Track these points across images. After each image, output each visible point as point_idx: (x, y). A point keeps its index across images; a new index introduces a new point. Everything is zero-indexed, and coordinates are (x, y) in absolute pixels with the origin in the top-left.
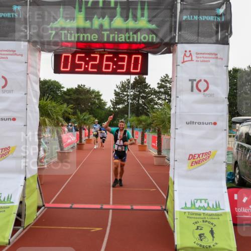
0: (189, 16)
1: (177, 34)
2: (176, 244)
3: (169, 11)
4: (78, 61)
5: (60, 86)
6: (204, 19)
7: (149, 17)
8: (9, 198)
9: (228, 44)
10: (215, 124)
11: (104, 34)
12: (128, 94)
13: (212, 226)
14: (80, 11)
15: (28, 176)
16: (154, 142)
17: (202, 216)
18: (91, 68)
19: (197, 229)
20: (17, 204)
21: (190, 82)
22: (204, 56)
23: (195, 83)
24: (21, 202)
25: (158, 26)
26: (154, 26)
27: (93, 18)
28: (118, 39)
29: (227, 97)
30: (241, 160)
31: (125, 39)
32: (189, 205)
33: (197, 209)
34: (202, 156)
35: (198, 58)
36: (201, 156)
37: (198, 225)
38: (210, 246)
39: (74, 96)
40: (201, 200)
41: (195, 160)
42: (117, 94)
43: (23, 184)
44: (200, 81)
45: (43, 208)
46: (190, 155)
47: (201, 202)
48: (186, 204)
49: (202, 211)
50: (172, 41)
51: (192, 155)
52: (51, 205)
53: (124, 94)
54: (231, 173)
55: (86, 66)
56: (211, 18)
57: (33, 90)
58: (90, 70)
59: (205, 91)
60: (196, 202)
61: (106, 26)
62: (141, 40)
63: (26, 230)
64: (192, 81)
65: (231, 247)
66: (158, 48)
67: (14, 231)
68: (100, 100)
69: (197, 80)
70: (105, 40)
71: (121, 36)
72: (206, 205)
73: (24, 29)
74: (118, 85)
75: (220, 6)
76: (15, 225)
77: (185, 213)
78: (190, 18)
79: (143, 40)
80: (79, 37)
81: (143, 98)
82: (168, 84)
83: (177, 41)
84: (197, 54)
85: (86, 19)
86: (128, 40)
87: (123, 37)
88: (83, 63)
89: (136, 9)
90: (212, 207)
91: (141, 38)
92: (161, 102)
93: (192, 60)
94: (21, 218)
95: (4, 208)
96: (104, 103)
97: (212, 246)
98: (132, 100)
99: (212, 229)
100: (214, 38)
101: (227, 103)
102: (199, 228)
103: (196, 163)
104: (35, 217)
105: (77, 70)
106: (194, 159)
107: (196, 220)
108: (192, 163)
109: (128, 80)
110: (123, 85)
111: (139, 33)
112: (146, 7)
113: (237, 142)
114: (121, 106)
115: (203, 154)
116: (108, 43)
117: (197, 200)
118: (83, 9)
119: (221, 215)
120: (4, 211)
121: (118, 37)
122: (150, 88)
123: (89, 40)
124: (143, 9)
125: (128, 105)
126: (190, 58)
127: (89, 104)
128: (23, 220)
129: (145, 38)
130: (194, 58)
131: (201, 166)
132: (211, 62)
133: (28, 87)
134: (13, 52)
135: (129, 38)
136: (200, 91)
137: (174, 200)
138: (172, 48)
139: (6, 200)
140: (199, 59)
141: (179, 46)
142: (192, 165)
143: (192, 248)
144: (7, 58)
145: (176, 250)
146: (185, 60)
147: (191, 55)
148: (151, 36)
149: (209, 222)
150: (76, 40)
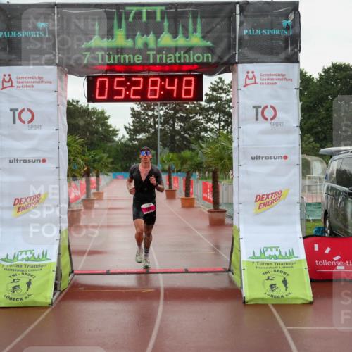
0: (250, 30)
1: (237, 52)
2: (244, 295)
3: (227, 20)
4: (117, 86)
6: (268, 34)
7: (202, 33)
8: (44, 255)
9: (298, 62)
10: (286, 157)
11: (149, 55)
13: (285, 276)
14: (120, 27)
15: (62, 229)
17: (273, 265)
18: (133, 95)
19: (268, 279)
20: (55, 260)
21: (255, 109)
23: (260, 110)
26: (209, 44)
27: (136, 35)
28: (166, 60)
29: (299, 125)
31: (175, 60)
32: (258, 254)
33: (268, 258)
34: (272, 197)
35: (263, 80)
36: (270, 197)
37: (269, 275)
38: (282, 296)
40: (271, 248)
42: (135, 115)
43: (59, 238)
44: (266, 107)
45: (72, 274)
46: (257, 196)
47: (272, 250)
48: (254, 253)
49: (273, 260)
50: (232, 61)
51: (259, 196)
53: (148, 115)
54: (319, 228)
55: (128, 93)
56: (277, 32)
58: (132, 97)
59: (272, 119)
60: (266, 250)
61: (152, 45)
62: (194, 60)
64: (256, 107)
68: (106, 126)
69: (262, 107)
70: (151, 61)
71: (170, 57)
72: (277, 254)
73: (51, 51)
77: (253, 263)
78: (251, 32)
79: (196, 60)
80: (119, 58)
81: (181, 119)
82: (223, 96)
83: (237, 61)
85: (128, 37)
86: (178, 61)
87: (173, 58)
88: (123, 89)
90: (284, 255)
91: (193, 58)
92: (212, 126)
93: (255, 83)
94: (57, 280)
95: (40, 266)
97: (285, 296)
98: (163, 124)
99: (284, 278)
101: (298, 132)
102: (270, 278)
103: (265, 205)
104: (68, 282)
105: (116, 97)
106: (262, 200)
107: (266, 270)
108: (260, 205)
111: (191, 52)
113: (327, 184)
114: (142, 136)
115: (272, 194)
117: (267, 248)
118: (123, 25)
119: (295, 263)
120: (41, 270)
121: (167, 58)
123: (132, 62)
125: (156, 132)
126: (253, 81)
128: (60, 283)
129: (198, 58)
130: (258, 80)
133: (59, 121)
134: (40, 79)
135: (180, 58)
136: (266, 119)
138: (231, 67)
139: (41, 257)
140: (264, 82)
141: (240, 66)
142: (259, 208)
143: (263, 299)
144: (33, 87)
145: (244, 302)
146: (247, 83)
147: (254, 76)
148: (205, 55)
149: (281, 272)
150: (116, 62)
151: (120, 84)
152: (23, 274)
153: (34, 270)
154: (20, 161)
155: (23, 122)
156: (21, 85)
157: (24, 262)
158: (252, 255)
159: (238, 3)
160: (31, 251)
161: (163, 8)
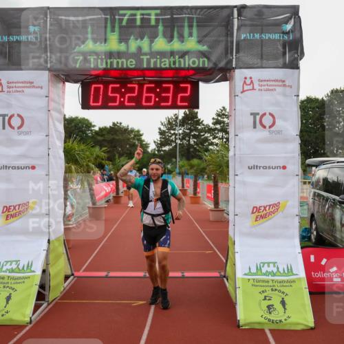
0: (248, 35)
1: (234, 57)
2: (238, 319)
3: (224, 28)
4: (112, 93)
5: (91, 124)
6: (267, 38)
7: (198, 37)
8: (29, 266)
9: (298, 68)
10: (284, 168)
11: (143, 59)
12: (176, 132)
13: (283, 296)
14: (113, 31)
15: (53, 238)
16: (209, 191)
17: (271, 284)
18: (128, 102)
19: (265, 299)
20: (39, 273)
21: (252, 116)
22: (269, 83)
23: (258, 117)
24: (44, 271)
25: (210, 47)
26: (204, 48)
27: (129, 39)
28: (160, 64)
29: (298, 134)
30: (318, 212)
31: (170, 65)
32: (254, 270)
33: (265, 274)
34: (269, 209)
35: (261, 86)
36: (267, 208)
37: (265, 294)
38: (281, 321)
39: (109, 137)
40: (269, 263)
41: (260, 214)
42: (162, 133)
43: (46, 248)
44: (265, 114)
45: (72, 277)
46: (254, 207)
47: (269, 266)
48: (250, 269)
49: (270, 277)
50: (229, 66)
51: (256, 207)
52: (81, 273)
53: (171, 133)
54: (306, 229)
55: (122, 99)
56: (277, 36)
57: (56, 130)
58: (126, 104)
59: (270, 127)
60: (263, 266)
61: (146, 48)
62: (189, 65)
63: (51, 306)
65: (308, 322)
66: (210, 74)
67: (37, 307)
68: (141, 141)
69: (261, 114)
70: (145, 66)
71: (165, 61)
72: (275, 270)
73: (43, 56)
74: (163, 122)
75: (286, 21)
76: (37, 299)
77: (249, 280)
78: (249, 37)
79: (192, 65)
80: (111, 63)
81: (194, 136)
82: (225, 120)
83: (234, 66)
84: (260, 81)
85: (121, 40)
86: (172, 66)
87: (167, 63)
88: (118, 95)
89: (183, 26)
90: (282, 272)
91: (189, 62)
92: (217, 142)
93: (253, 89)
94: (45, 290)
95: (24, 278)
96: (146, 144)
97: (283, 321)
98: (181, 140)
99: (283, 299)
100: (281, 61)
101: (298, 141)
102: (267, 298)
103: (262, 217)
104: (63, 289)
105: (110, 104)
106: (259, 212)
107: (263, 289)
108: (257, 218)
109: (176, 114)
110: (169, 121)
111: (187, 57)
112: (195, 24)
113: (313, 190)
114: (167, 148)
115: (270, 206)
116: (148, 69)
117: (264, 263)
118: (117, 29)
119: (294, 281)
120: (24, 282)
121: (161, 62)
122: (204, 125)
123: (125, 66)
124: (191, 26)
125: (176, 146)
126: (251, 87)
127: (128, 146)
128: (48, 294)
129: (194, 62)
130: (256, 87)
131: (267, 221)
132: (277, 90)
133: (50, 127)
134: (31, 84)
135: (174, 63)
136: (264, 127)
137: (234, 265)
138: (228, 75)
139: (25, 269)
140: (263, 88)
141: (236, 71)
142: (256, 220)
143: (259, 323)
144: (23, 91)
145: (239, 326)
146: (245, 89)
147: (252, 82)
148: (201, 60)
149: (280, 291)
150: (109, 66)
151: (114, 90)
152: (4, 287)
153: (17, 283)
154: (9, 167)
155: (13, 128)
156: (11, 89)
157: (8, 274)
158: (247, 271)
159: (236, 7)
160: (17, 261)
161: (158, 11)
